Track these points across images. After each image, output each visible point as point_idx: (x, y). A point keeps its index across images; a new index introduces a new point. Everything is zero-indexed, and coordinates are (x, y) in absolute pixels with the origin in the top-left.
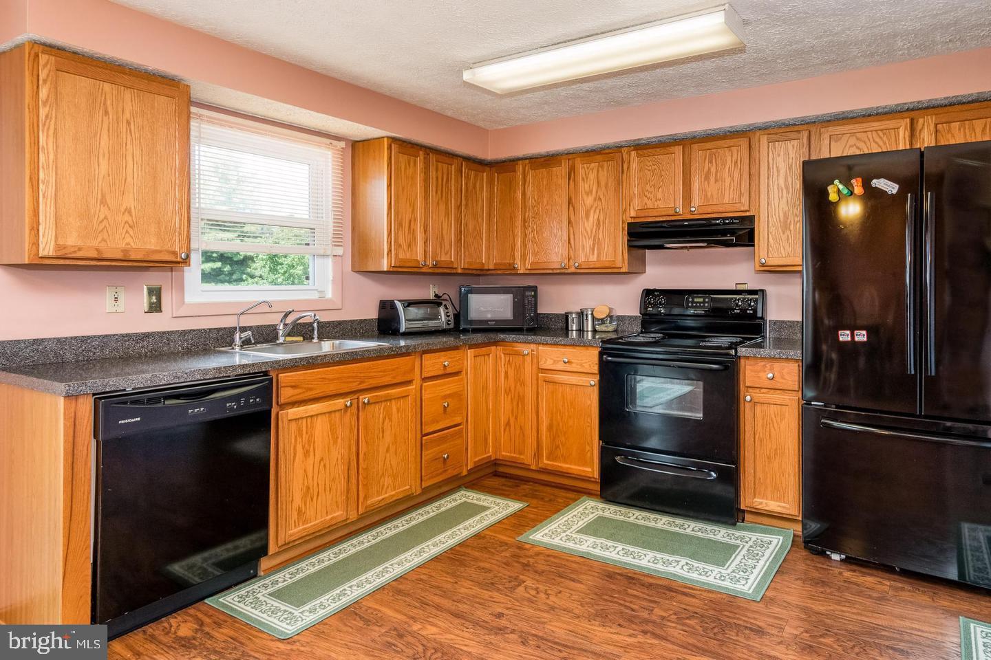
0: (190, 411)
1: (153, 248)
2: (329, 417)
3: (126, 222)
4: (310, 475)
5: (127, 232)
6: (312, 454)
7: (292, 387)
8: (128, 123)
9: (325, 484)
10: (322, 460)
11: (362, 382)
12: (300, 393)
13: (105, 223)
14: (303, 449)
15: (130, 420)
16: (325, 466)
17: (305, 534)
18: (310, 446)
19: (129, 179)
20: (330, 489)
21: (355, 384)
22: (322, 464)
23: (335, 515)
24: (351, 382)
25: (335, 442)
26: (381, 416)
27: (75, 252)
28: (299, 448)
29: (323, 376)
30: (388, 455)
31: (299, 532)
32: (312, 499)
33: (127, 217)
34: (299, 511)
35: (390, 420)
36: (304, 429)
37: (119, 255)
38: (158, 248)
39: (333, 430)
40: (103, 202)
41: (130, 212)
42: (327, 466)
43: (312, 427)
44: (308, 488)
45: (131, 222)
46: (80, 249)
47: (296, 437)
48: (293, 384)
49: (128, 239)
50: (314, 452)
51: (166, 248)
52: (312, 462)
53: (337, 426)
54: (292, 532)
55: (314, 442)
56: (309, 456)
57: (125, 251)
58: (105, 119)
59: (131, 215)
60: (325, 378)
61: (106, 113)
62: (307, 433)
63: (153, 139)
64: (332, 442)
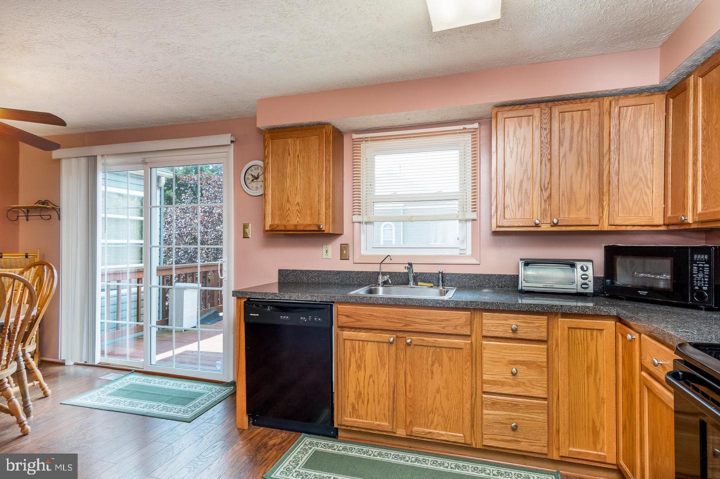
0: (281, 317)
1: (308, 223)
2: (378, 346)
3: (297, 210)
4: (362, 385)
5: (298, 215)
6: (363, 369)
7: (346, 316)
8: (298, 156)
9: (374, 396)
10: (371, 376)
11: (406, 325)
12: (352, 322)
13: (289, 211)
14: (356, 362)
15: (254, 315)
16: (374, 381)
17: (356, 425)
18: (361, 363)
19: (299, 187)
20: (379, 402)
21: (401, 325)
22: (371, 380)
23: (382, 423)
24: (396, 323)
25: (383, 365)
26: (430, 359)
27: (276, 227)
28: (353, 361)
29: (371, 313)
30: (438, 396)
31: (351, 421)
32: (363, 403)
33: (297, 208)
34: (353, 407)
35: (441, 365)
36: (357, 349)
37: (293, 228)
38: (311, 223)
39: (381, 355)
40: (288, 201)
41: (299, 204)
42: (376, 382)
43: (363, 349)
44: (360, 393)
45: (299, 210)
46: (278, 226)
47: (351, 352)
48: (347, 314)
49: (298, 219)
50: (365, 368)
51: (314, 223)
52: (363, 375)
53: (385, 354)
54: (347, 418)
55: (365, 361)
56: (361, 370)
57: (296, 225)
58: (289, 157)
59: (299, 206)
60: (371, 315)
61: (289, 154)
62: (359, 352)
63: (308, 162)
64: (380, 365)
